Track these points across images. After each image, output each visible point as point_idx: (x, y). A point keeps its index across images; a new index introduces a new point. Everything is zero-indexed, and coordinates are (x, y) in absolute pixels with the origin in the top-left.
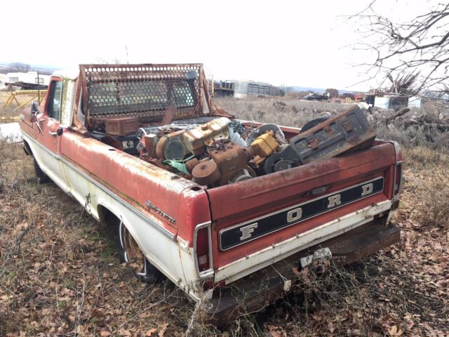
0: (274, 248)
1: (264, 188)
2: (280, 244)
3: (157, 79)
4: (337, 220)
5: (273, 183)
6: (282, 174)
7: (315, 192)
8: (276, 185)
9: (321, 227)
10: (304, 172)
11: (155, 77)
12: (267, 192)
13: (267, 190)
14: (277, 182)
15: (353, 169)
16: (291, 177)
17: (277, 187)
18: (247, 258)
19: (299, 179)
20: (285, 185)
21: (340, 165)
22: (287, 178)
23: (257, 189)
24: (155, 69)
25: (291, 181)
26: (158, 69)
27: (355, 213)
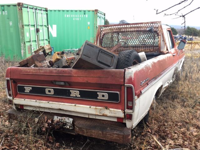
0: (36, 101)
1: (30, 72)
2: (39, 101)
3: (132, 31)
4: (74, 105)
5: (34, 71)
6: (39, 69)
7: (57, 83)
8: (35, 73)
9: (62, 103)
10: (50, 71)
11: (131, 30)
12: (30, 74)
13: (31, 74)
14: (36, 71)
15: (82, 78)
16: (43, 71)
17: (35, 74)
18: (25, 100)
19: (47, 73)
20: (39, 74)
21: (72, 73)
22: (41, 71)
23: (27, 72)
24: (131, 26)
25: (42, 73)
26: (133, 26)
27: (89, 106)
